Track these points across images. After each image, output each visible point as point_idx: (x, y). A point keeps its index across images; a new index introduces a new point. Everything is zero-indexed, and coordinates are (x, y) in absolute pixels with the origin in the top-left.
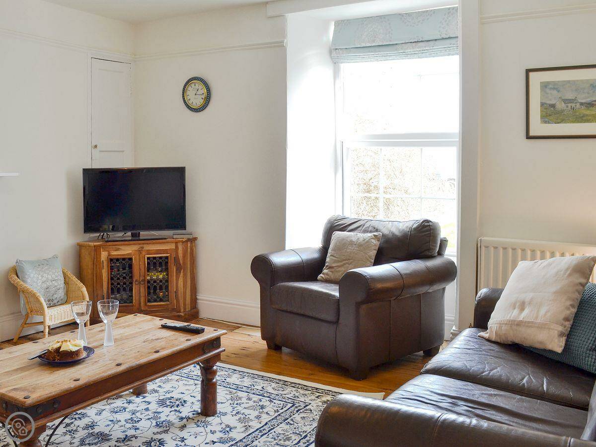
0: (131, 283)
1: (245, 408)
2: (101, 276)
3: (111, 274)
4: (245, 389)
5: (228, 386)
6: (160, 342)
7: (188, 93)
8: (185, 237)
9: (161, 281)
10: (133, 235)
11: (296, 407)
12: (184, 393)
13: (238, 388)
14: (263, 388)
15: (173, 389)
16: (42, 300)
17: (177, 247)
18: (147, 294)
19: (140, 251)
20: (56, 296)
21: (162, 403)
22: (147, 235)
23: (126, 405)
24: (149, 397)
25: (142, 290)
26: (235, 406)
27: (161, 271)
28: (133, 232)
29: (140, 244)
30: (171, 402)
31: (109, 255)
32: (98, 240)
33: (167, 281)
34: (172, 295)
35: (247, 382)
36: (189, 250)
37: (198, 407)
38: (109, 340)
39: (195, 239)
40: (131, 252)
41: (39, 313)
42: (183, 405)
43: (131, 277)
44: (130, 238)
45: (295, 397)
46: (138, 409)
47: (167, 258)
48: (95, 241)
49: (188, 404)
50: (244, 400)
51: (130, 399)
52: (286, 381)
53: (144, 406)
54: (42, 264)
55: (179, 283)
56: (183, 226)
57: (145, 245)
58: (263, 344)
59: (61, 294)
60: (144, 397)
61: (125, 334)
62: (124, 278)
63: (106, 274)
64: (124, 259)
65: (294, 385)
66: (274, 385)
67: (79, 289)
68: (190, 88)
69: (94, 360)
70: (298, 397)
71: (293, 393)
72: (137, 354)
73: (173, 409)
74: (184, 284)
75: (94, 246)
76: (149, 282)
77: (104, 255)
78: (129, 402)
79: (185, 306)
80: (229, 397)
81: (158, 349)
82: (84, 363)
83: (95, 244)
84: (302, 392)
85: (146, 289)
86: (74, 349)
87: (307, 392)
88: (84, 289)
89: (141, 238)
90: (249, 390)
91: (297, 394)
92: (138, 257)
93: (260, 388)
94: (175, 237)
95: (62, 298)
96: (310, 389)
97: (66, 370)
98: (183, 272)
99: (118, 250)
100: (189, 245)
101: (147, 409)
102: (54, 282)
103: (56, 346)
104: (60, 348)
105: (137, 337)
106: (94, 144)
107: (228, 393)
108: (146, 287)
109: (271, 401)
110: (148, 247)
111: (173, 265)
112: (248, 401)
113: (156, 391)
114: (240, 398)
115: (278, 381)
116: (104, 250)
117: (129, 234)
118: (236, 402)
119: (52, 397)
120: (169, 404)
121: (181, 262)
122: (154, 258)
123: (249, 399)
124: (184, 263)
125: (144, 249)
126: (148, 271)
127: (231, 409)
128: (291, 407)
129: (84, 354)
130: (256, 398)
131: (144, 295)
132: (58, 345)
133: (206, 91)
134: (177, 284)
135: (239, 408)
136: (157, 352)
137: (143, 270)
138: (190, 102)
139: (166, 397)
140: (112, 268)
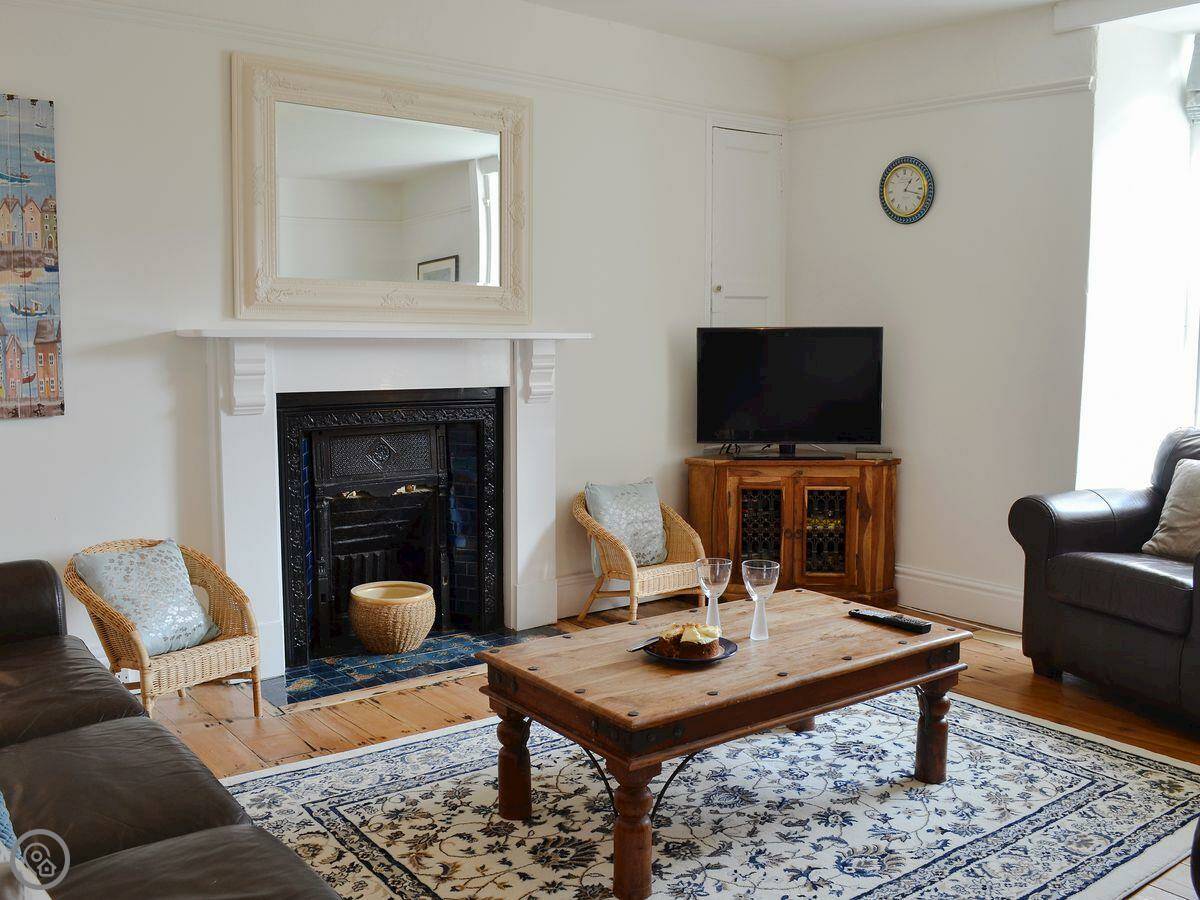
0: (778, 535)
1: (998, 777)
2: (726, 517)
3: (743, 516)
4: (995, 742)
5: (963, 733)
6: (851, 642)
7: (891, 187)
8: (880, 457)
9: (831, 535)
10: (782, 450)
11: (1099, 787)
12: (880, 737)
13: (981, 739)
14: (1030, 743)
15: (861, 728)
16: (629, 553)
17: (863, 475)
18: (805, 557)
19: (795, 480)
20: (649, 548)
21: (842, 749)
22: (807, 451)
23: (778, 746)
24: (818, 738)
25: (797, 548)
26: (980, 770)
27: (832, 517)
28: (783, 443)
29: (797, 466)
30: (858, 750)
31: (740, 483)
32: (720, 454)
33: (843, 535)
34: (851, 561)
35: (999, 730)
36: (885, 481)
37: (909, 764)
38: (760, 631)
39: (897, 461)
40: (780, 479)
41: (622, 576)
42: (880, 758)
43: (779, 525)
44: (777, 455)
45: (1095, 768)
46: (800, 756)
47: (843, 493)
48: (715, 457)
49: (891, 757)
50: (995, 762)
51: (785, 736)
52: (1075, 737)
53: (810, 752)
54: (625, 492)
55: (864, 541)
56: (876, 438)
57: (804, 469)
58: (1026, 664)
59: (657, 546)
60: (810, 737)
61: (788, 624)
62: (766, 525)
63: (735, 516)
64: (766, 492)
65: (1091, 746)
66: (1051, 741)
67: (689, 539)
68: (894, 179)
69: (737, 663)
70: (1101, 769)
71: (1090, 761)
72: (812, 659)
73: (863, 763)
74: (873, 543)
75: (716, 466)
76: (809, 534)
77: (732, 483)
78: (785, 742)
79: (875, 583)
80: (966, 753)
81: (849, 654)
82: (720, 666)
83: (717, 462)
84: (1108, 759)
85: (805, 547)
86: (705, 641)
87: (1118, 762)
88: (698, 540)
89: (797, 455)
90: (1003, 744)
91: (1098, 763)
92: (791, 490)
93: (1024, 743)
94: (860, 455)
95: (659, 552)
96: (1124, 756)
97: (691, 674)
98: (873, 520)
99: (756, 474)
100: (885, 472)
101: (816, 758)
102: (646, 525)
103: (675, 632)
104: (680, 636)
105: (807, 628)
106: (716, 283)
107: (963, 745)
108: (805, 543)
109: (1047, 770)
110: (809, 473)
111: (854, 509)
112: (1002, 765)
113: (831, 729)
114: (988, 758)
115: (1059, 735)
116: (732, 474)
117: (776, 446)
118: (980, 764)
119: (672, 717)
120: (854, 753)
121: (870, 503)
122: (821, 493)
123: (1004, 761)
124: (875, 505)
125: (804, 475)
126: (809, 516)
127: (971, 775)
128: (1089, 785)
129: (719, 652)
130: (1019, 761)
131: (800, 557)
132: (677, 631)
133: (926, 183)
134: (861, 542)
135: (988, 776)
136: (848, 659)
137: (800, 513)
138: (895, 205)
139: (848, 740)
140: (745, 506)
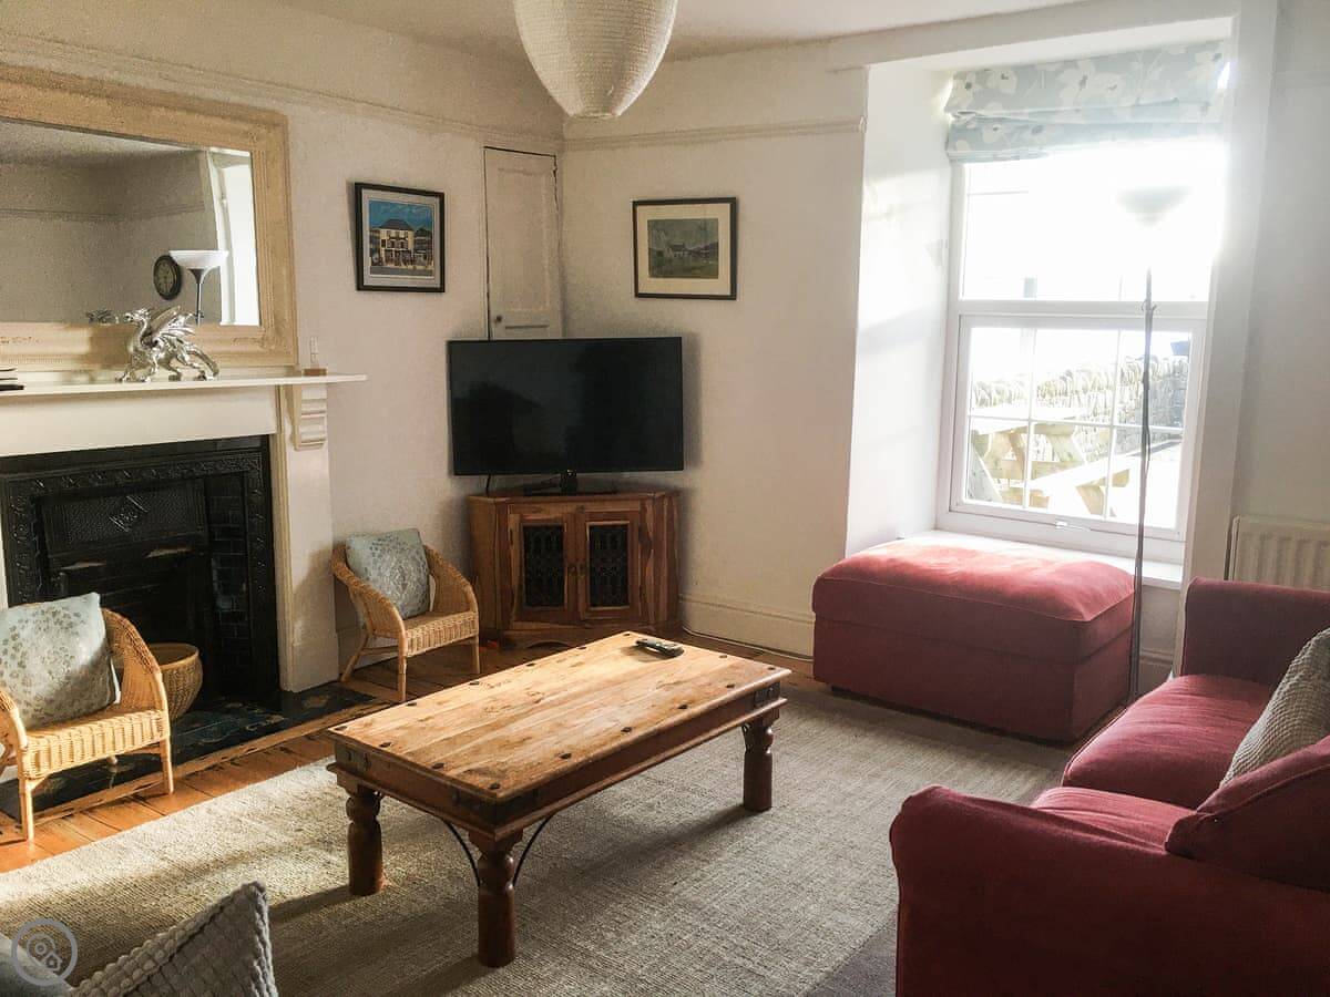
0: (561, 571)
2: (509, 557)
3: (525, 554)
6: (684, 689)
16: (395, 611)
17: (644, 508)
18: (589, 592)
19: (577, 515)
25: (581, 583)
29: (579, 501)
31: (522, 519)
33: (625, 568)
34: (634, 593)
36: (665, 513)
39: (677, 494)
40: (561, 515)
41: (389, 634)
43: (561, 561)
47: (625, 527)
48: (497, 495)
55: (646, 572)
57: (588, 504)
62: (549, 561)
63: (518, 553)
64: (548, 528)
72: (652, 711)
74: (655, 573)
75: (497, 505)
76: (592, 569)
77: (513, 521)
79: (658, 614)
83: (498, 500)
85: (589, 583)
88: (469, 588)
89: (580, 489)
92: (572, 525)
98: (655, 553)
99: (539, 511)
100: (666, 504)
106: (494, 315)
108: (588, 578)
110: (592, 507)
111: (635, 541)
116: (514, 511)
119: (532, 785)
121: (651, 534)
122: (603, 528)
124: (657, 537)
125: (586, 510)
131: (584, 593)
134: (643, 573)
136: (684, 707)
137: (582, 547)
140: (527, 545)
